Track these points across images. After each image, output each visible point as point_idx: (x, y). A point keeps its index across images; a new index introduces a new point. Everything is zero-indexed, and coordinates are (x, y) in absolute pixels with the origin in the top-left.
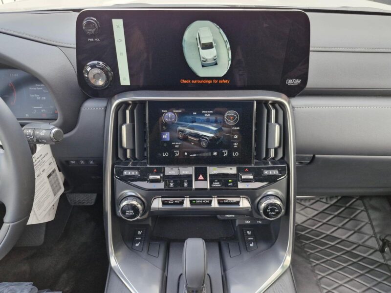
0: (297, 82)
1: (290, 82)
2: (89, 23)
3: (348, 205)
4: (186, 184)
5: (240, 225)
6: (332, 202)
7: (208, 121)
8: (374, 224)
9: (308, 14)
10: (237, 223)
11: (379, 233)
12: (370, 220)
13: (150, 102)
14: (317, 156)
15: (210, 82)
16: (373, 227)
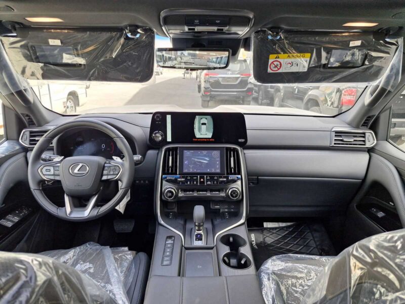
0: (243, 140)
1: (240, 140)
2: (157, 117)
3: (299, 230)
4: (195, 183)
5: (222, 212)
6: (290, 230)
7: (205, 156)
8: (316, 239)
9: (245, 115)
10: (221, 211)
11: (319, 245)
12: (313, 238)
13: (180, 147)
14: (259, 177)
15: (206, 140)
16: (315, 241)
